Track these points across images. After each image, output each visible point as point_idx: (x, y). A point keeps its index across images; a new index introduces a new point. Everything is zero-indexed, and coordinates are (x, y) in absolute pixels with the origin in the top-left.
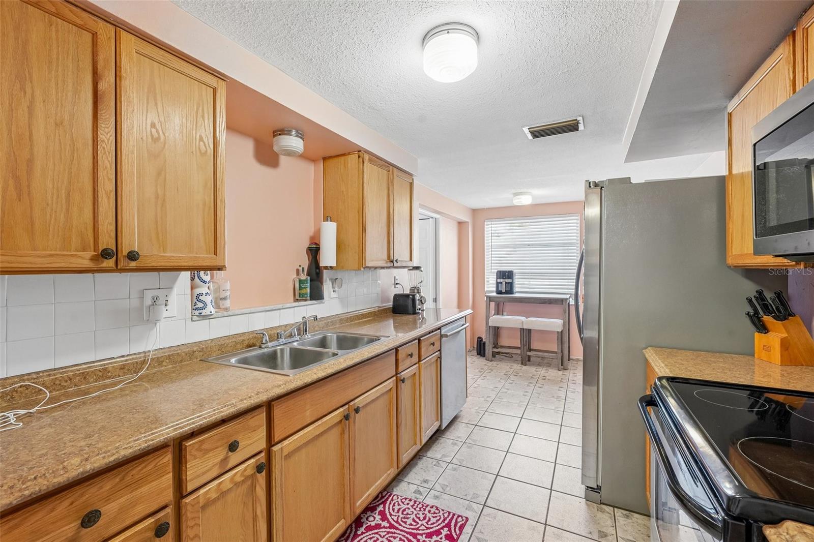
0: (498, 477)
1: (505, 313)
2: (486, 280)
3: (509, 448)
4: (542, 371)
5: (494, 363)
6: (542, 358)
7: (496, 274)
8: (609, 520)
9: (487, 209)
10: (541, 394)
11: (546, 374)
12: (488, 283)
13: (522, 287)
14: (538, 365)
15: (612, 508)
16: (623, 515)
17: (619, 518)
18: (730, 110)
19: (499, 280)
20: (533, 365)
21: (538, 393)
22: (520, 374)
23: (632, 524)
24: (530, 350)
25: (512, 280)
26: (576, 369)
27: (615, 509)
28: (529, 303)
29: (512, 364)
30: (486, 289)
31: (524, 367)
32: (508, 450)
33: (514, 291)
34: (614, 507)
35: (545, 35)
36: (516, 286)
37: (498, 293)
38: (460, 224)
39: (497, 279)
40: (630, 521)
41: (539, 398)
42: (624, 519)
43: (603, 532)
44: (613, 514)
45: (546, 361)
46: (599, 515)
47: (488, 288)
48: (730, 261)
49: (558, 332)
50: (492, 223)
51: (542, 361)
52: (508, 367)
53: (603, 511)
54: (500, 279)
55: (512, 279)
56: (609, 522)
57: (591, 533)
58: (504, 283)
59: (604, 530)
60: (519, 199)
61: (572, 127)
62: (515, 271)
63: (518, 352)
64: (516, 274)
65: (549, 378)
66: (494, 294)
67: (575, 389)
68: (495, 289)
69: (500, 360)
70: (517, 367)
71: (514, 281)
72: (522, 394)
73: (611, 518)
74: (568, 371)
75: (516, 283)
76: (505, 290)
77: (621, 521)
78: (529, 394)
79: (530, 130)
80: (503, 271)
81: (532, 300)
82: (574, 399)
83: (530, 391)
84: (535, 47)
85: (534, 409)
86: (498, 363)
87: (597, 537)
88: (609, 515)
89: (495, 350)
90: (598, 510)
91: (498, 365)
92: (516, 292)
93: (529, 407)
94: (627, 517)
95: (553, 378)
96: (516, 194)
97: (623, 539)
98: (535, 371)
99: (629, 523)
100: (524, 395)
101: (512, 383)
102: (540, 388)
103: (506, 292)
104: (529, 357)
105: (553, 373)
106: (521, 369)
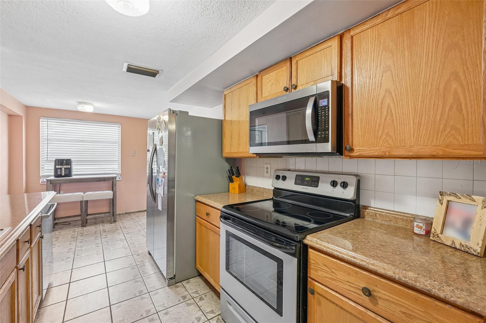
0: (111, 306)
1: (61, 192)
2: (41, 166)
3: (107, 284)
4: (100, 227)
5: (57, 232)
6: (95, 219)
7: (54, 162)
8: (183, 289)
9: (44, 108)
10: (109, 242)
11: (104, 228)
12: (43, 169)
13: (78, 171)
14: (95, 224)
15: (180, 283)
16: (187, 283)
17: (186, 285)
18: (225, 93)
19: (57, 167)
20: (91, 225)
21: (106, 242)
22: (85, 234)
23: (192, 284)
24: (88, 215)
25: (71, 167)
26: (122, 220)
27: (182, 282)
28: (87, 182)
29: (74, 229)
30: (41, 174)
31: (85, 228)
32: (107, 286)
33: (72, 174)
34: (181, 282)
35: (182, 21)
36: (74, 170)
37: (56, 177)
38: (11, 117)
39: (55, 165)
40: (190, 283)
41: (108, 244)
42: (188, 284)
43: (184, 296)
44: (182, 285)
45: (98, 220)
46: (178, 289)
47: (43, 173)
48: (224, 155)
49: (111, 199)
50: (48, 120)
51: (95, 221)
52: (72, 232)
53: (177, 287)
54: (58, 165)
55: (71, 165)
56: (184, 290)
57: (179, 301)
58: (63, 169)
59: (183, 295)
60: (83, 107)
61: (153, 74)
62: (72, 159)
63: (79, 218)
64: (73, 162)
65: (108, 230)
66: (53, 178)
67: (128, 232)
68: (53, 174)
69: (61, 229)
70: (79, 230)
71: (72, 167)
72: (95, 247)
73: (183, 287)
74: (117, 222)
75: (74, 168)
76: (65, 174)
77: (187, 286)
78: (100, 245)
79: (129, 66)
80: (60, 159)
81: (91, 180)
82: (130, 237)
83: (100, 242)
84: (172, 24)
85: (110, 252)
86: (60, 231)
87: (183, 300)
88: (181, 287)
89: (56, 222)
90: (176, 288)
91: (61, 232)
92: (73, 175)
93: (106, 252)
94: (188, 282)
95: (111, 229)
96: (80, 103)
97: (192, 293)
98: (95, 228)
99: (190, 284)
100: (96, 246)
101: (82, 242)
102: (106, 238)
103: (65, 176)
104: (87, 220)
105: (107, 226)
106: (83, 230)
